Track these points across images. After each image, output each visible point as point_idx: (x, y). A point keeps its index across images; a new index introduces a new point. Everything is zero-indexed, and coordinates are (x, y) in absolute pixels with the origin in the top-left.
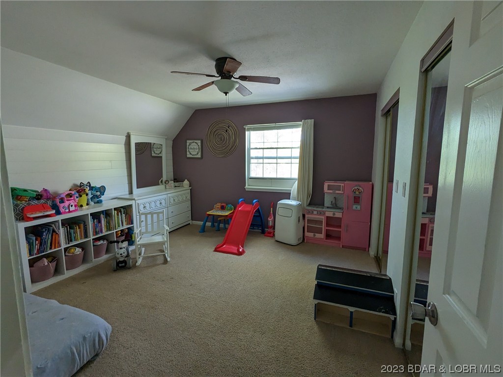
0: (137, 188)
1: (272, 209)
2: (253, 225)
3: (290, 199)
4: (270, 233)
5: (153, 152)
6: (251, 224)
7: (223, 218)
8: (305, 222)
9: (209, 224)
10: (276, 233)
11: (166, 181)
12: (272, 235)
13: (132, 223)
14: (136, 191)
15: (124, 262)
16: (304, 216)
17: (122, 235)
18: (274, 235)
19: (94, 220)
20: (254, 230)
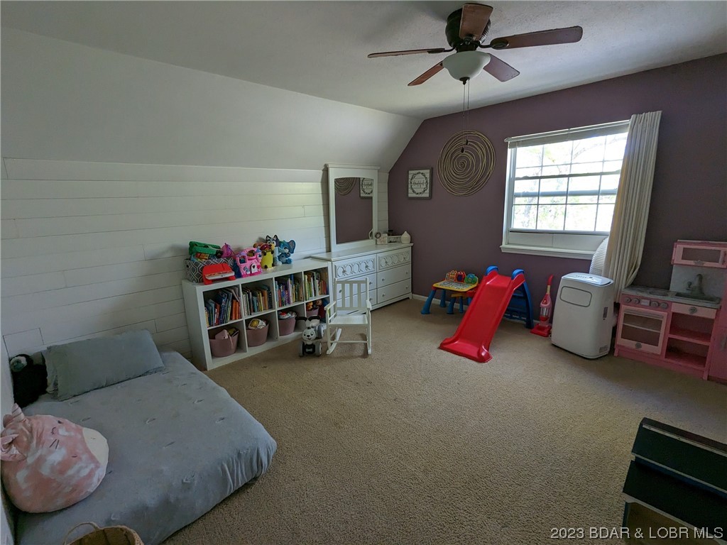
0: (337, 243)
1: (549, 287)
2: (510, 311)
3: (588, 273)
4: (543, 329)
5: (362, 191)
6: (507, 310)
7: (459, 295)
8: (618, 318)
9: (436, 301)
10: (554, 331)
11: (377, 233)
12: (545, 332)
13: (328, 293)
14: (336, 248)
15: (313, 346)
16: (617, 306)
17: (314, 309)
18: (549, 333)
19: (279, 286)
20: (512, 320)
